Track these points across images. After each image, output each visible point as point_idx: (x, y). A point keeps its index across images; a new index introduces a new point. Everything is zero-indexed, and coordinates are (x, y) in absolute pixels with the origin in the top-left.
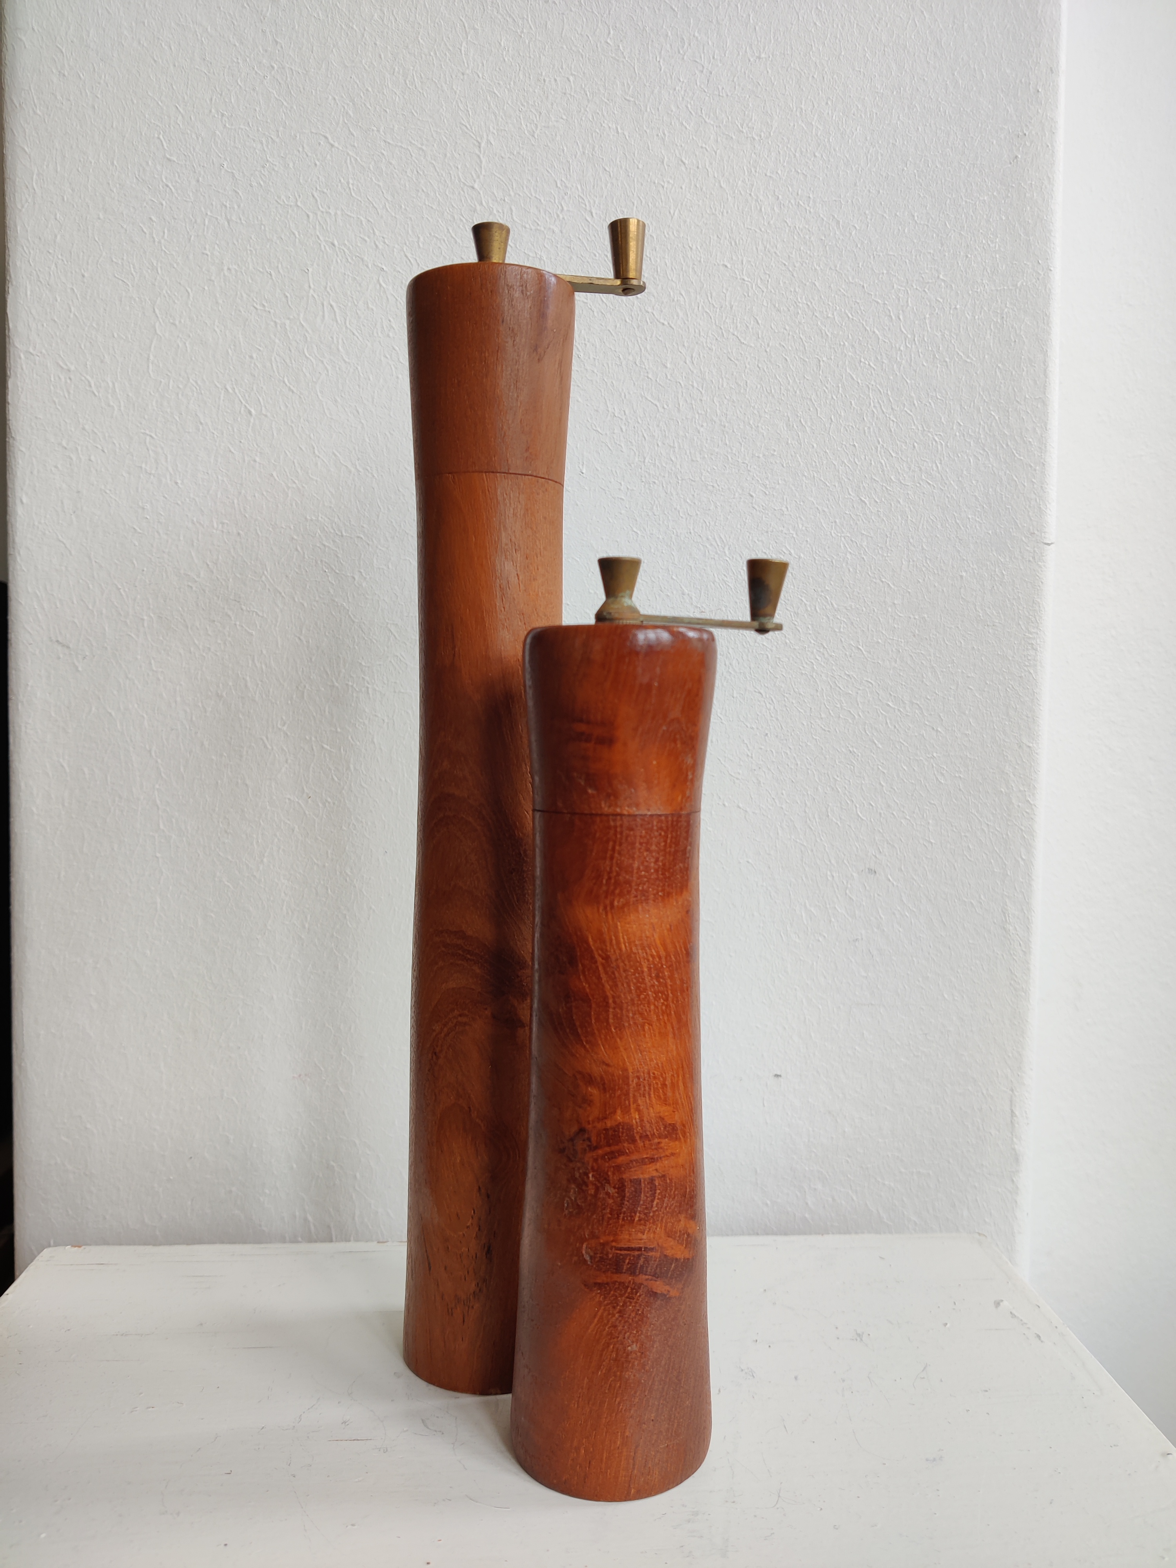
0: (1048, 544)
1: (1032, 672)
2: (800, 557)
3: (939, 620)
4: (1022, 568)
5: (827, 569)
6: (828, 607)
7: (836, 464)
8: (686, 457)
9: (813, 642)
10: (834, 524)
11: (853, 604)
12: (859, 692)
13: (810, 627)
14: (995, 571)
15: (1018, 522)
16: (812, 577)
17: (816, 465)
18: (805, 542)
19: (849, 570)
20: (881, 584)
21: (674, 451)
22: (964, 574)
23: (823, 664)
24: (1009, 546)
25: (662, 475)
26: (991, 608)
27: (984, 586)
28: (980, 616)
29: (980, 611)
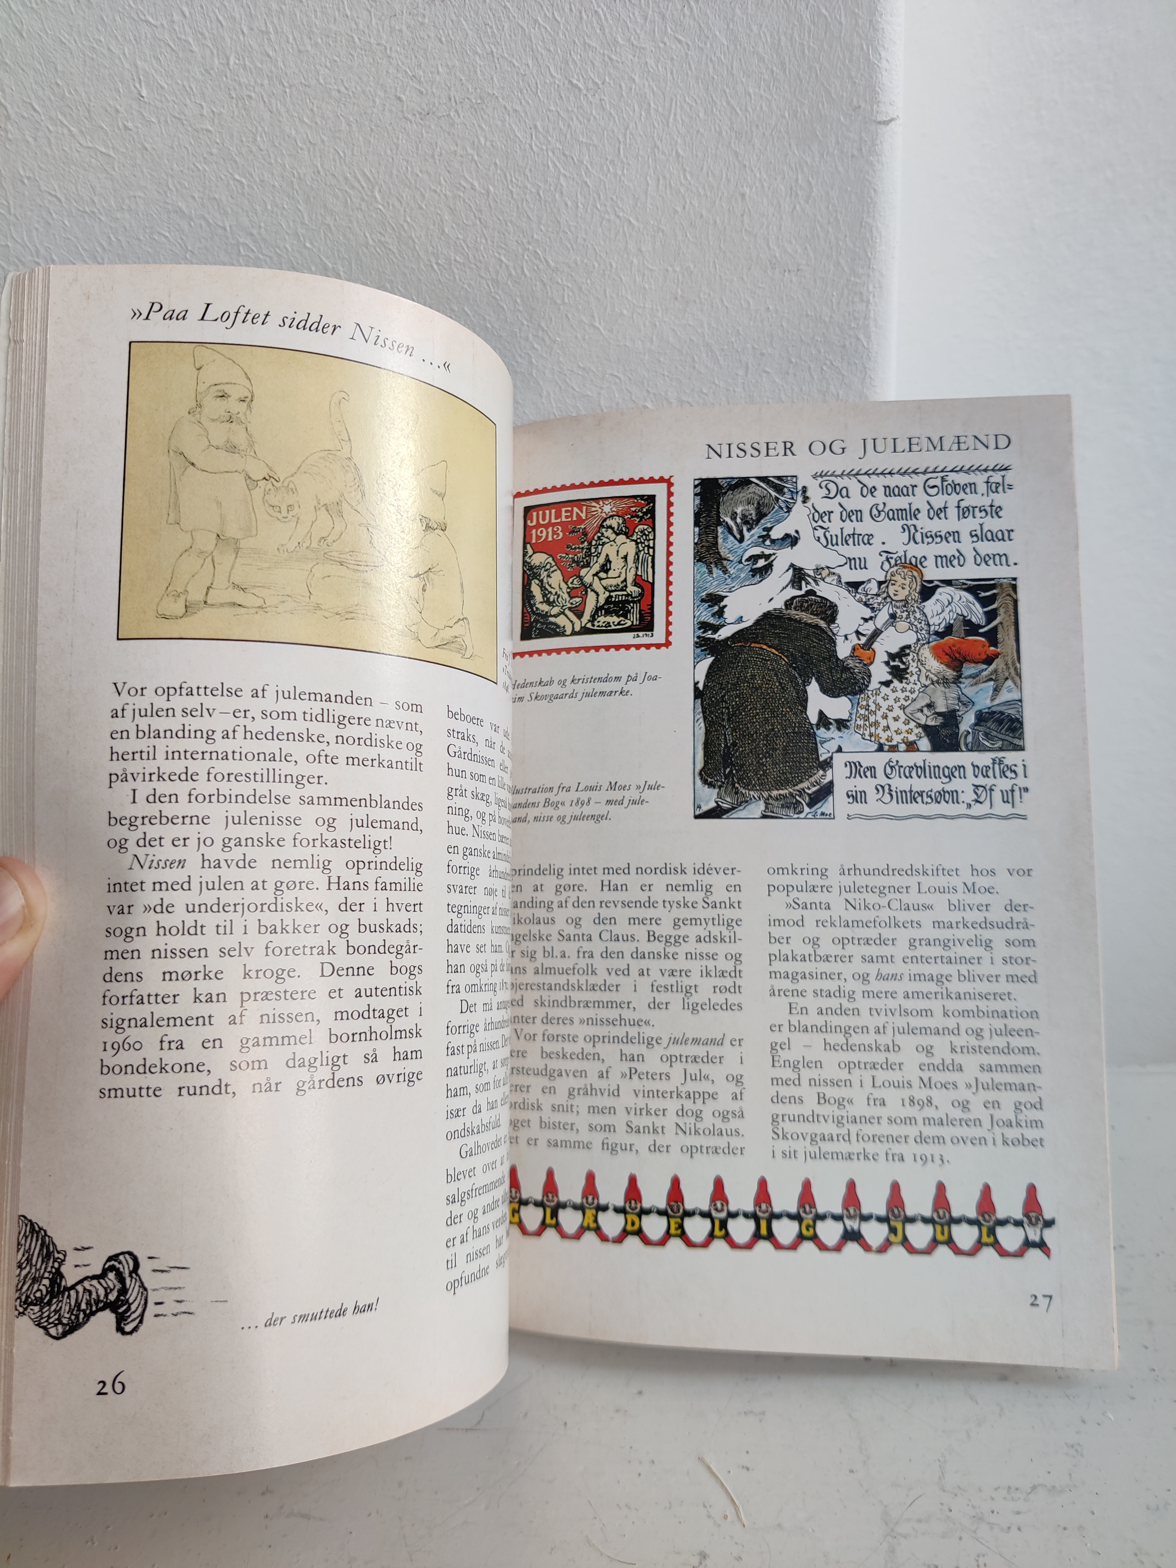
0: (886, 123)
1: (861, 337)
2: (488, 192)
3: (713, 271)
4: (841, 169)
5: (532, 206)
6: (541, 266)
7: (525, 26)
8: (289, 46)
9: (525, 323)
10: (533, 131)
11: (578, 258)
12: (603, 392)
13: (518, 300)
14: (797, 180)
15: (832, 91)
16: (511, 222)
17: (493, 32)
18: (493, 166)
19: (567, 205)
20: (618, 221)
21: (269, 40)
22: (747, 190)
23: (544, 355)
24: (818, 133)
25: (259, 81)
26: (794, 242)
27: (780, 207)
28: (775, 256)
29: (775, 248)
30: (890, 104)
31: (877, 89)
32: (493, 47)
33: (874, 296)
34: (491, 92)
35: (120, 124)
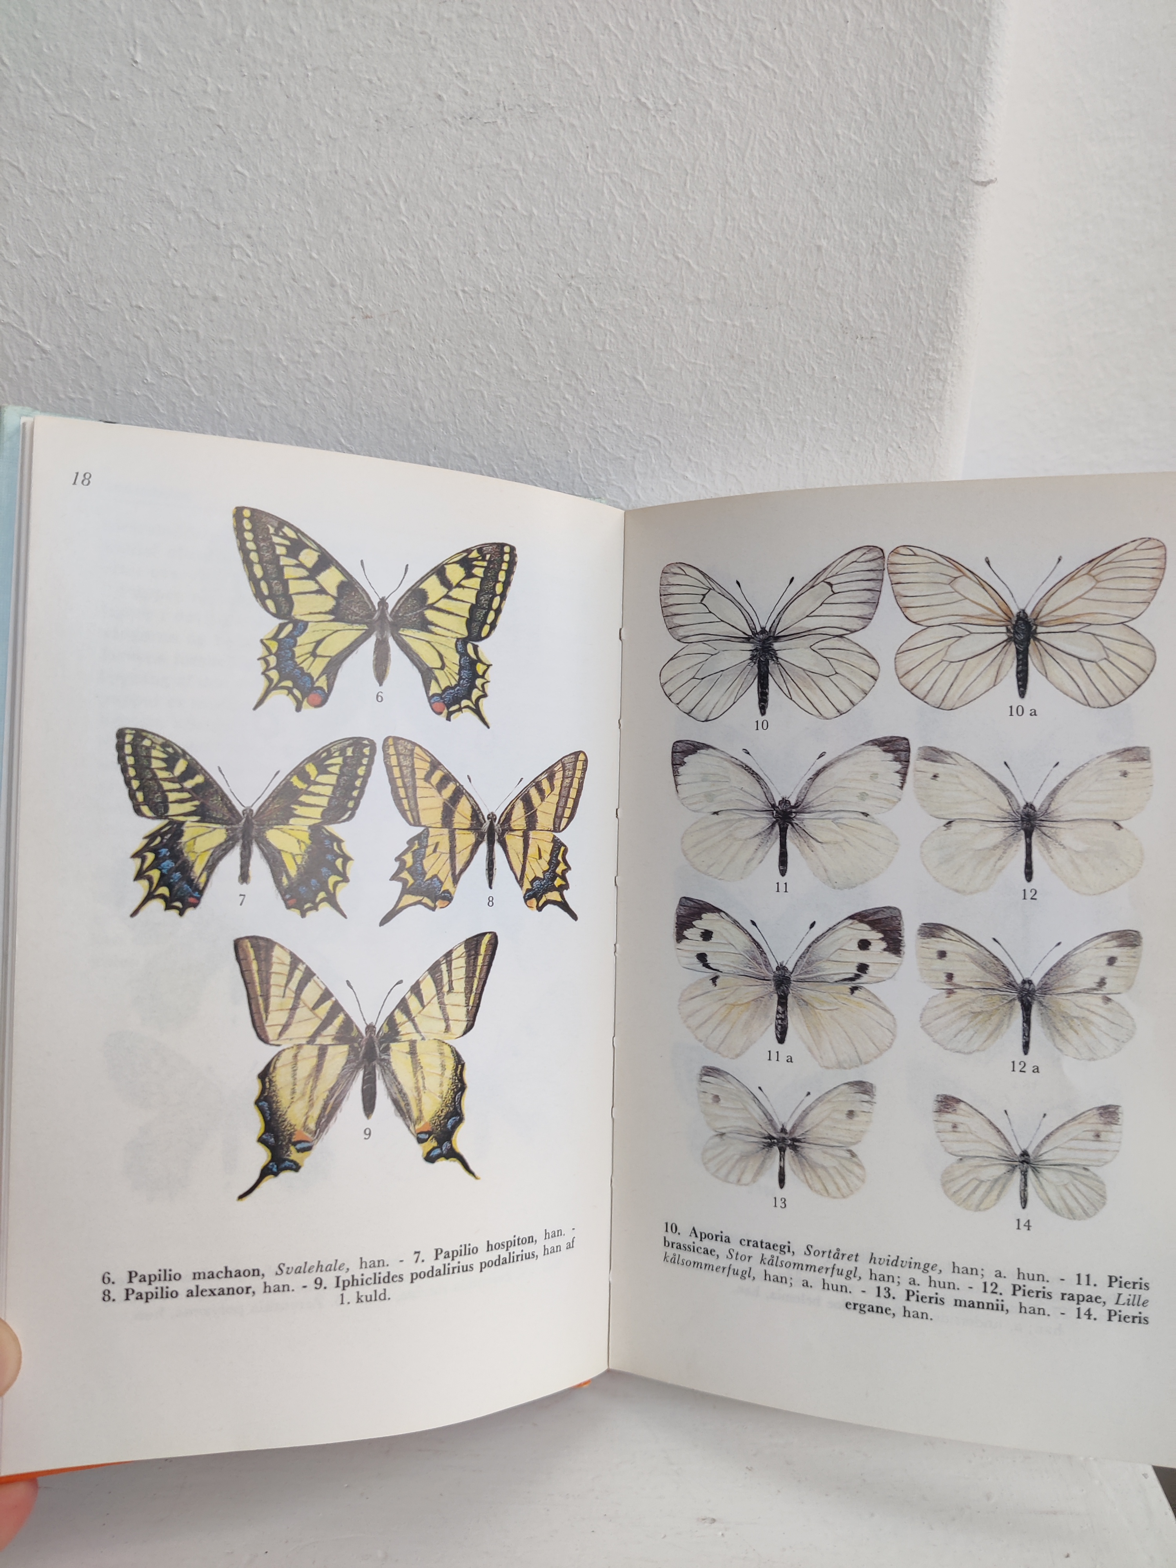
0: (984, 184)
1: (934, 419)
2: (531, 215)
3: (777, 330)
4: (930, 230)
5: (579, 235)
6: (583, 306)
7: (593, 30)
9: (558, 369)
10: (590, 151)
11: (626, 300)
12: (638, 455)
13: (552, 342)
14: (881, 237)
15: (929, 141)
16: (554, 251)
17: (555, 32)
18: (539, 186)
19: (619, 238)
20: (675, 262)
22: (824, 243)
23: (576, 407)
24: (910, 188)
25: (278, 60)
26: (870, 305)
27: (859, 265)
28: (848, 321)
29: (849, 311)
30: (991, 164)
31: (979, 146)
32: (553, 49)
33: (952, 375)
34: (546, 101)
35: (106, 93)
